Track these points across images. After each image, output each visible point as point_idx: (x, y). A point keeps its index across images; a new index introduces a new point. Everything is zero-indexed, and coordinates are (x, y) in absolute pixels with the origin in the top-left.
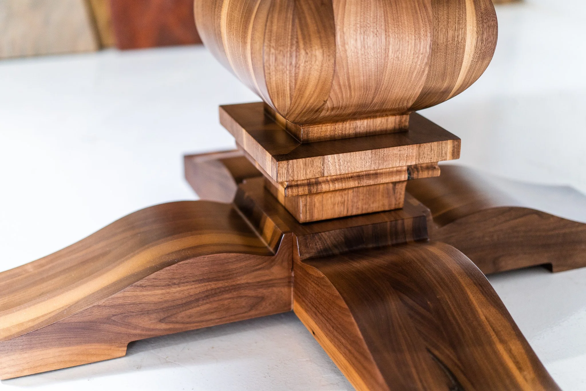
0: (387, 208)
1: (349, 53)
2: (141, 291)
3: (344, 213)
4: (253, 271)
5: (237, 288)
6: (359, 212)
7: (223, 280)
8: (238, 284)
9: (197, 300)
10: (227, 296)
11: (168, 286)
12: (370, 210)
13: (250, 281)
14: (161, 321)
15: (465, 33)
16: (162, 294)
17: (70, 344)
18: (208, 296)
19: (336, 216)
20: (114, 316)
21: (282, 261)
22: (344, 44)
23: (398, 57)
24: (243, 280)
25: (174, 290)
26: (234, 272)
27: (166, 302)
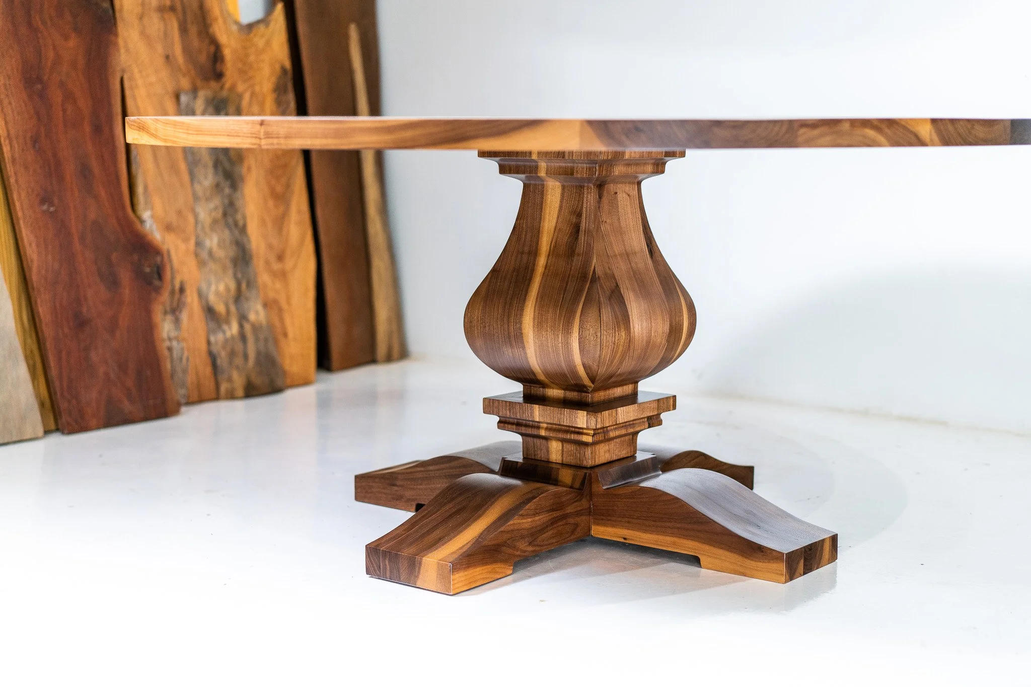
0: (629, 455)
1: (636, 334)
2: (522, 519)
3: (610, 459)
4: (573, 503)
5: (565, 517)
6: (617, 458)
7: (559, 510)
8: (566, 514)
9: (547, 526)
10: (560, 523)
11: (534, 515)
12: (622, 456)
13: (572, 511)
14: (530, 544)
15: (683, 320)
16: (531, 522)
17: (486, 564)
18: (553, 522)
19: (606, 461)
20: (509, 539)
21: (586, 496)
22: (634, 328)
23: (655, 336)
24: (569, 510)
25: (537, 518)
26: (564, 504)
27: (533, 527)
